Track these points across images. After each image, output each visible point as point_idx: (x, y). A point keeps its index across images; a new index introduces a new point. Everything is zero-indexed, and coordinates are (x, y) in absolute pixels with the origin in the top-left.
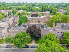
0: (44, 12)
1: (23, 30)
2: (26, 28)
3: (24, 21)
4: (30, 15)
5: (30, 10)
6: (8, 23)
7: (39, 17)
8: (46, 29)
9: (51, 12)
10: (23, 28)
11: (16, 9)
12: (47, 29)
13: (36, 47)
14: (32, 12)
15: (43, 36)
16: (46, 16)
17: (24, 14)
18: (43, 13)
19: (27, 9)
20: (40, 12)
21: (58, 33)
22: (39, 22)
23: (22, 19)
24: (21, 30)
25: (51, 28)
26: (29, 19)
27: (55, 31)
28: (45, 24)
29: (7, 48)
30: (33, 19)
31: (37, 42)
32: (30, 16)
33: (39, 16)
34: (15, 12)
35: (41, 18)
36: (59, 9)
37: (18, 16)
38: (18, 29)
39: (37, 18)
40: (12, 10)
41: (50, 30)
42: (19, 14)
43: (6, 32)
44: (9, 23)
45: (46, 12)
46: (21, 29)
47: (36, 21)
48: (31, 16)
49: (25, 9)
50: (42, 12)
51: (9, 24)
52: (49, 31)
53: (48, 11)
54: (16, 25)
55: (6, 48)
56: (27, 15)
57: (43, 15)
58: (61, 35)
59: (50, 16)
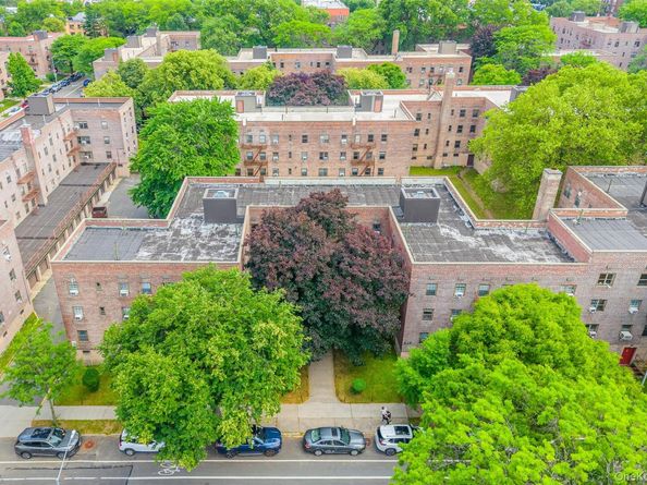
0: (404, 47)
1: (203, 257)
2: (232, 228)
3: (200, 151)
4: (252, 83)
5: (253, 31)
6: (23, 173)
7: (359, 107)
8: (456, 235)
9: (483, 46)
10: (198, 234)
11: (91, 29)
12: (471, 241)
13: (357, 443)
14: (270, 53)
15: (428, 314)
16: (437, 97)
17: (188, 77)
18: (397, 58)
19: (210, 22)
20: (358, 55)
21: (605, 278)
22: (362, 163)
23: (174, 136)
24: (184, 252)
25: (512, 229)
26: (255, 132)
27: (567, 257)
28: (439, 180)
29: (31, 455)
30: (293, 124)
31: (359, 383)
32: (261, 99)
33: (355, 98)
34: (89, 58)
35: (385, 116)
36: (571, 17)
37: (130, 103)
38: (146, 243)
39: (337, 114)
40: (52, 38)
41: (502, 250)
42: (131, 75)
43: (12, 274)
44: (33, 175)
45: (430, 51)
46: (179, 242)
47: (333, 149)
48: (273, 101)
49: (193, 27)
50: (389, 52)
51: (35, 192)
52: (492, 257)
53: (447, 45)
54: (104, 199)
55: (21, 454)
56: (219, 82)
57: (393, 80)
58: (637, 302)
59: (478, 93)
